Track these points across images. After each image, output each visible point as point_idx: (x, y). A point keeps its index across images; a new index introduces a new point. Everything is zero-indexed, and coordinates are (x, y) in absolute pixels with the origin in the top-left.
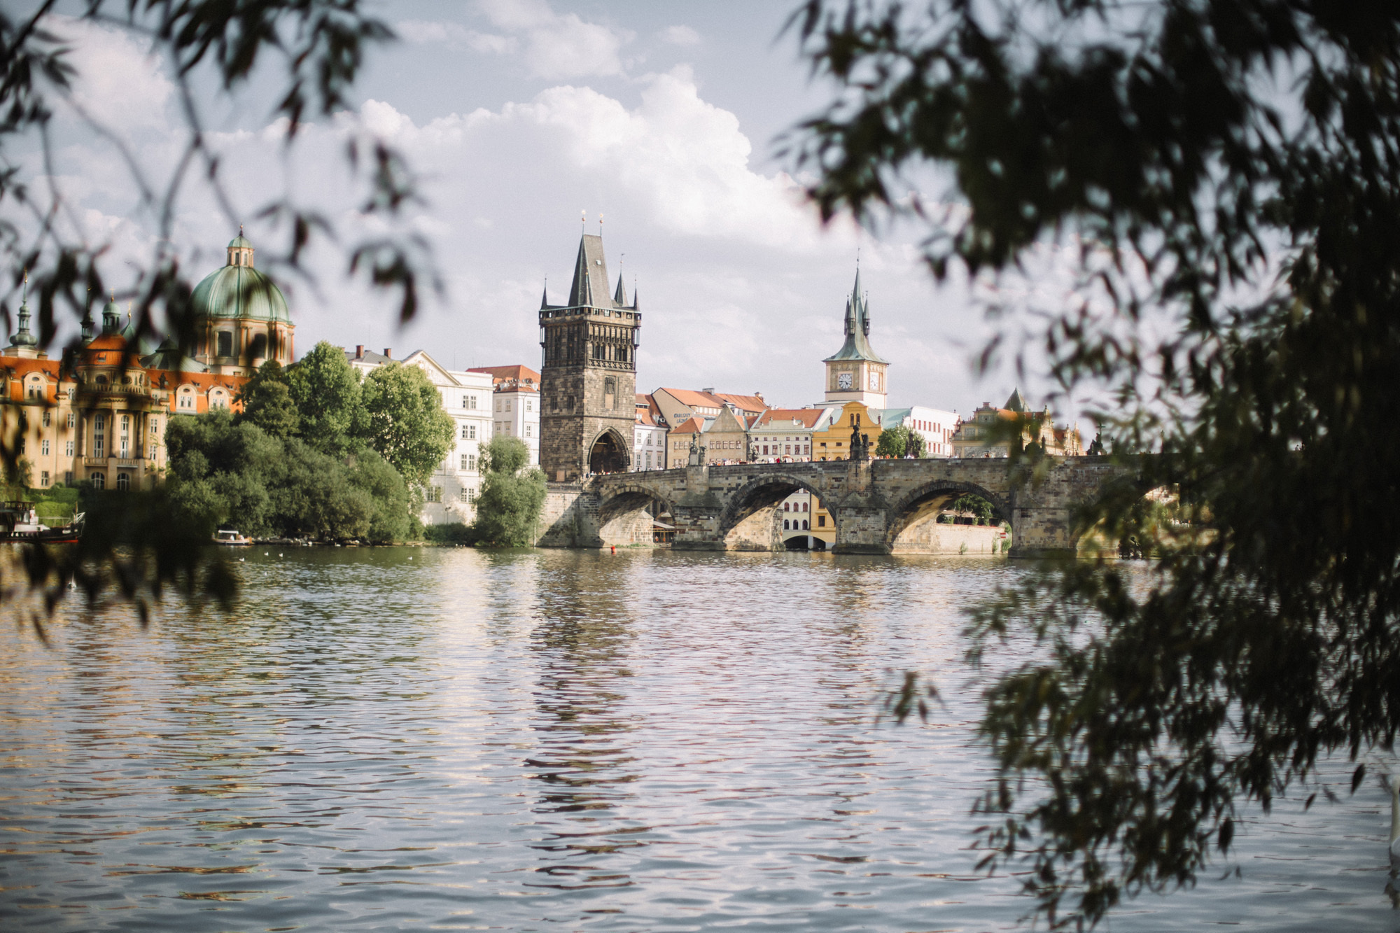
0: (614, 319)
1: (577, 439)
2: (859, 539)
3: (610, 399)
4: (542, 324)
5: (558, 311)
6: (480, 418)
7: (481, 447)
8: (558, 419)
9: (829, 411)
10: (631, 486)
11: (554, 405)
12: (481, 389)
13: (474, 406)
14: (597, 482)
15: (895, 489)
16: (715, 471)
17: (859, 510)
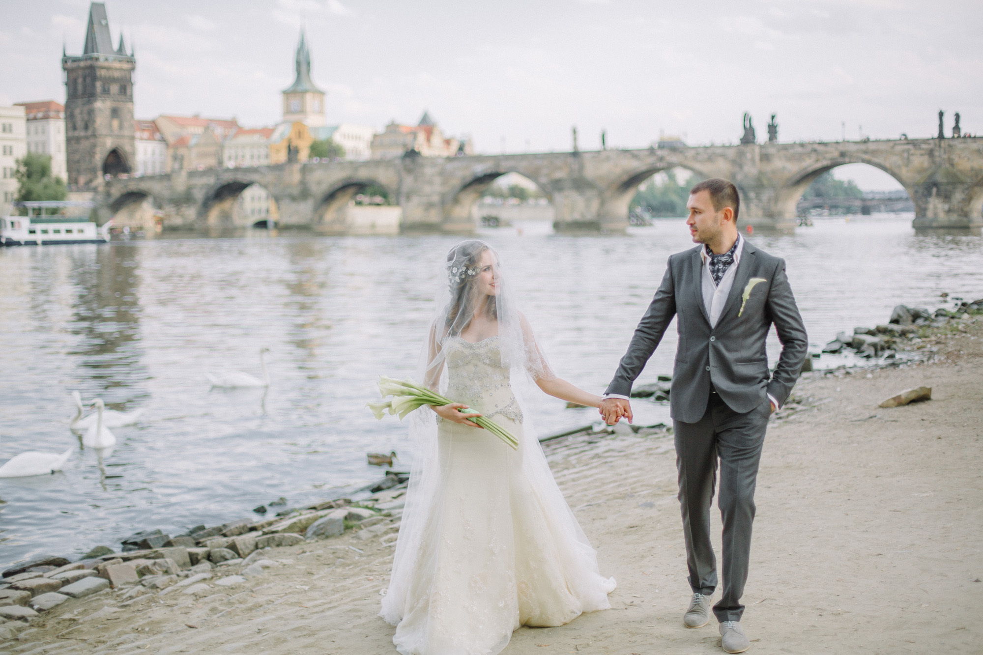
0: (117, 65)
1: (91, 153)
2: (294, 220)
3: (115, 123)
4: (65, 69)
5: (75, 60)
6: (16, 140)
7: (17, 161)
8: (78, 140)
9: (280, 129)
10: (133, 187)
11: (75, 128)
12: (16, 117)
13: (11, 131)
14: (108, 184)
15: (319, 183)
16: (192, 174)
17: (293, 199)
